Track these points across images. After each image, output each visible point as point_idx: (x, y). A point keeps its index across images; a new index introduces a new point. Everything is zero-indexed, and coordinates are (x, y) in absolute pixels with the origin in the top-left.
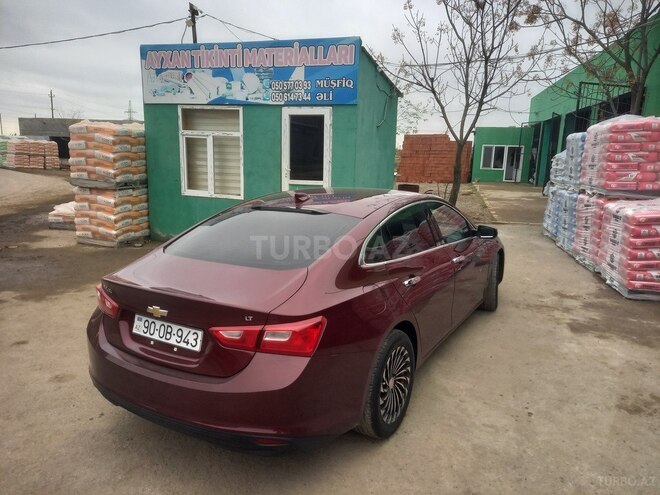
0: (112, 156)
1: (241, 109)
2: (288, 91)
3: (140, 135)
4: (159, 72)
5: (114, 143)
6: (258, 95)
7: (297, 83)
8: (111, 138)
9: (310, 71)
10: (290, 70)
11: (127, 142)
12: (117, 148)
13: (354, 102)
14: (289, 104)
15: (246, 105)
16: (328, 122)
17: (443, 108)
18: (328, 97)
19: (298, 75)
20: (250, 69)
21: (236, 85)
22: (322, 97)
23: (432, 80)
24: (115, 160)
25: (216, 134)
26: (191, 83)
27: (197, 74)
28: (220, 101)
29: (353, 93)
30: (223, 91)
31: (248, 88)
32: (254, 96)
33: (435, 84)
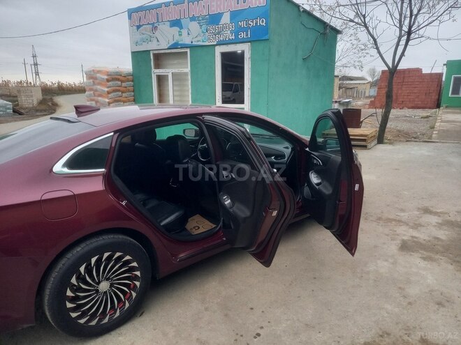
0: (106, 89)
1: (188, 50)
2: (219, 33)
3: (129, 75)
4: (138, 27)
5: (108, 81)
6: (199, 38)
7: (225, 27)
8: (106, 77)
9: (234, 15)
10: (220, 15)
11: (118, 80)
12: (110, 83)
13: (266, 37)
14: (220, 44)
15: (192, 47)
16: (247, 56)
17: (375, 40)
18: (247, 35)
19: (226, 19)
20: (193, 19)
21: (184, 32)
22: (243, 35)
23: (364, 17)
24: (109, 93)
25: (174, 71)
26: (157, 34)
27: (160, 26)
28: (175, 46)
29: (265, 30)
30: (177, 38)
31: (193, 34)
32: (196, 39)
33: (367, 20)
